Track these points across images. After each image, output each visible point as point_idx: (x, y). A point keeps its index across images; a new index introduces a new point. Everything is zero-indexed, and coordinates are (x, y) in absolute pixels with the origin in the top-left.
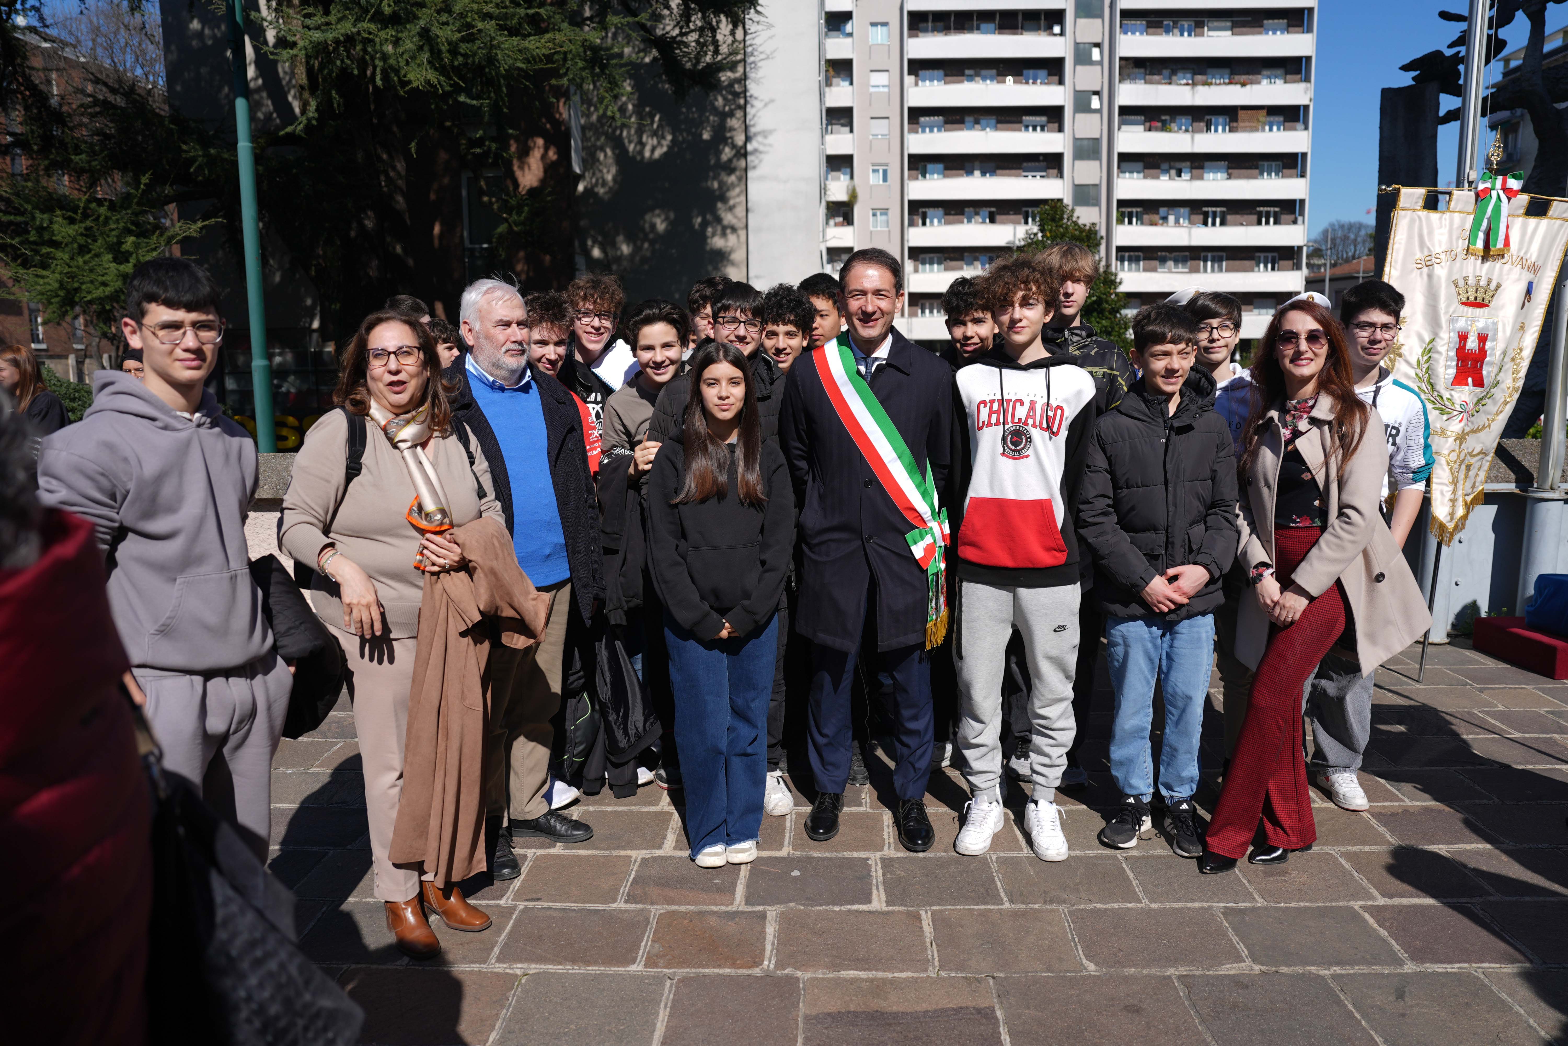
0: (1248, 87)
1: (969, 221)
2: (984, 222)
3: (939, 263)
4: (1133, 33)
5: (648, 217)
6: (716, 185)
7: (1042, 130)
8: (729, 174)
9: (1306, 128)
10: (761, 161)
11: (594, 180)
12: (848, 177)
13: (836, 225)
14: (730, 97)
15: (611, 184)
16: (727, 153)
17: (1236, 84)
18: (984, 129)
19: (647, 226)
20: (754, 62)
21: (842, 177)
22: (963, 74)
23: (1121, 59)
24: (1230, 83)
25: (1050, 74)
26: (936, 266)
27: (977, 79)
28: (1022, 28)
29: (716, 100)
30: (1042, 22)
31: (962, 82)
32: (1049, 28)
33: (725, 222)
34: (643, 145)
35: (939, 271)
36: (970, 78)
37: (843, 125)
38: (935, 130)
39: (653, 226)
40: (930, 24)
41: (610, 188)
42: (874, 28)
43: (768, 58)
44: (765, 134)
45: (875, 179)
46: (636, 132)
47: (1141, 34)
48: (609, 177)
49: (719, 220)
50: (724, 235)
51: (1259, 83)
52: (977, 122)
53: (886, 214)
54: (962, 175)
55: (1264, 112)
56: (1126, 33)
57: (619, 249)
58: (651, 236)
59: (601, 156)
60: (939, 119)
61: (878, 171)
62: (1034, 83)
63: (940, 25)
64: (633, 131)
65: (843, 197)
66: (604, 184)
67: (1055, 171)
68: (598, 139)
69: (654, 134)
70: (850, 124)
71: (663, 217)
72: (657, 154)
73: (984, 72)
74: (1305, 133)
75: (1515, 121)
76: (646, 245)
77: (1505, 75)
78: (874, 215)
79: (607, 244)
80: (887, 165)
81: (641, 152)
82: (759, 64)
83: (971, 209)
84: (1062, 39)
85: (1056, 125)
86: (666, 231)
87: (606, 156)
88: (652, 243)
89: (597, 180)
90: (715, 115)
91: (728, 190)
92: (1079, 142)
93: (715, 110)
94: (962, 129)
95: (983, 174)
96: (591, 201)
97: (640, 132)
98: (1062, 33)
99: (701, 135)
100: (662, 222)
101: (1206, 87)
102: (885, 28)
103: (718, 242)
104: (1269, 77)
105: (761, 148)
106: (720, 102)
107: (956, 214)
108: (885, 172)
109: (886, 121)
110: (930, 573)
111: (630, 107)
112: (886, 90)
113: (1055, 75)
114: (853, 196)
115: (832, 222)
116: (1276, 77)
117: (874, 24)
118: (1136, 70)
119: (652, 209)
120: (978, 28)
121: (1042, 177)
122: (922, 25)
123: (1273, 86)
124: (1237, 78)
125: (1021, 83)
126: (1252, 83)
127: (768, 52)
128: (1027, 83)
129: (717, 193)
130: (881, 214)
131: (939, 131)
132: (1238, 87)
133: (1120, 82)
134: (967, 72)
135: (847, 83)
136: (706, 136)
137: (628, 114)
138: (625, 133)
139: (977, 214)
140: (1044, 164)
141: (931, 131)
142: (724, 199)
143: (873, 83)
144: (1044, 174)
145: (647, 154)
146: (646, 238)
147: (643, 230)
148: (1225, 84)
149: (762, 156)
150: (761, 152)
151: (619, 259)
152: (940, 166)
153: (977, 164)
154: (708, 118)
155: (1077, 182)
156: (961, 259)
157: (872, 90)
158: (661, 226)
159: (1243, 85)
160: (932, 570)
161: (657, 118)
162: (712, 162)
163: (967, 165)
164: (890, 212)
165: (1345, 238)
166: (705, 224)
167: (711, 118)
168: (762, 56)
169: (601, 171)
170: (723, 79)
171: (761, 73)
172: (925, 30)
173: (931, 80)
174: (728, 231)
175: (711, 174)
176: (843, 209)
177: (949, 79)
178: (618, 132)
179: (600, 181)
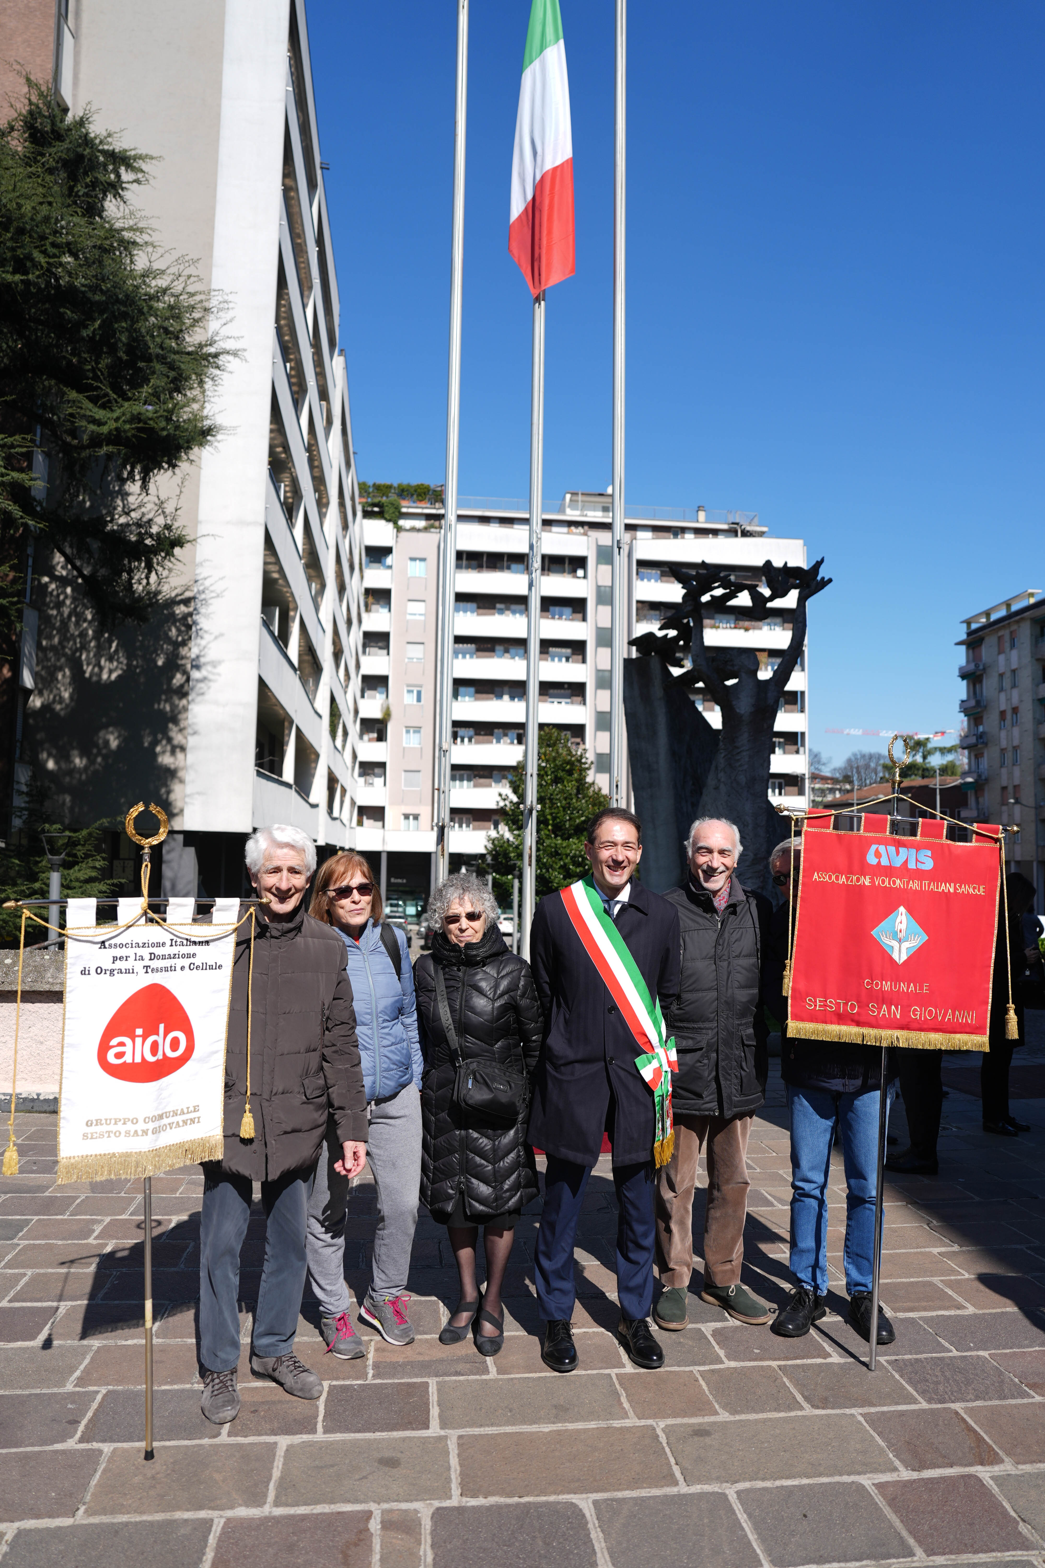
0: (751, 632)
1: (498, 741)
2: (512, 743)
3: (469, 780)
4: (649, 580)
5: (102, 734)
6: (168, 708)
7: (567, 660)
8: (180, 698)
9: (803, 670)
10: (209, 688)
11: (51, 697)
12: (384, 696)
13: (370, 740)
14: (183, 628)
15: (67, 701)
16: (178, 679)
17: (740, 628)
18: (513, 658)
19: (101, 741)
20: (204, 599)
21: (378, 695)
22: (494, 608)
23: (638, 602)
24: (735, 628)
25: (574, 612)
26: (465, 782)
27: (507, 612)
28: (549, 570)
29: (170, 630)
30: (567, 565)
31: (494, 614)
32: (573, 571)
33: (175, 742)
34: (101, 669)
35: (468, 787)
36: (501, 612)
37: (380, 648)
38: (468, 656)
39: (107, 742)
41: (67, 706)
42: (413, 563)
43: (218, 596)
44: (214, 664)
45: (410, 699)
46: (95, 656)
47: (656, 581)
48: (66, 695)
49: (169, 740)
50: (173, 753)
51: (761, 629)
52: (507, 651)
53: (419, 732)
54: (492, 699)
55: (766, 654)
56: (642, 579)
57: (73, 762)
58: (104, 751)
59: (60, 677)
60: (472, 647)
61: (412, 691)
62: (560, 618)
63: (474, 563)
64: (92, 654)
65: (377, 714)
66: (61, 700)
67: (579, 699)
68: (58, 660)
69: (110, 659)
70: (387, 647)
71: (116, 734)
72: (114, 676)
73: (513, 607)
74: (802, 673)
75: (978, 673)
76: (99, 760)
77: (969, 634)
78: (408, 732)
79: (63, 756)
80: (421, 686)
81: (99, 675)
82: (210, 601)
83: (501, 731)
84: (584, 581)
85: (580, 657)
86: (119, 747)
87: (64, 676)
88: (105, 757)
89: (55, 697)
90: (169, 644)
91: (180, 713)
92: (601, 674)
93: (169, 640)
94: (492, 657)
95: (512, 698)
96: (48, 715)
97: (98, 656)
98: (585, 577)
99: (155, 662)
100: (115, 739)
101: (714, 630)
102: (423, 563)
103: (166, 759)
104: (769, 624)
105: (211, 677)
106: (174, 632)
107: (485, 735)
108: (419, 693)
109: (421, 646)
110: (656, 1094)
111: (90, 632)
112: (422, 618)
113: (579, 612)
114: (387, 714)
115: (366, 737)
116: (775, 625)
117: (413, 559)
118: (652, 612)
119: (106, 726)
120: (509, 568)
121: (567, 703)
123: (772, 632)
124: (741, 623)
125: (548, 618)
126: (754, 628)
127: (219, 592)
128: (553, 618)
129: (169, 715)
130: (415, 732)
131: (471, 657)
132: (742, 631)
133: (637, 621)
134: (498, 606)
135: (386, 610)
136: (160, 663)
137: (88, 639)
138: (84, 657)
139: (506, 735)
140: (569, 692)
141: (464, 657)
142: (175, 720)
143: (409, 611)
144: (568, 700)
145: (105, 676)
146: (99, 753)
147: (96, 745)
148: (731, 628)
149: (211, 684)
150: (210, 680)
151: (71, 772)
152: (472, 690)
153: (506, 689)
154: (162, 647)
155: (599, 709)
156: (490, 776)
157: (409, 617)
158: (114, 743)
159: (747, 629)
160: (658, 1092)
161: (114, 645)
162: (165, 687)
163: (497, 689)
164: (422, 730)
165: (867, 766)
166: (156, 743)
167: (165, 646)
168: (213, 595)
169: (59, 689)
170: (177, 612)
171: (211, 609)
173: (465, 611)
174: (178, 750)
175: (163, 697)
176: (377, 726)
177: (481, 611)
178: (78, 654)
179: (57, 698)
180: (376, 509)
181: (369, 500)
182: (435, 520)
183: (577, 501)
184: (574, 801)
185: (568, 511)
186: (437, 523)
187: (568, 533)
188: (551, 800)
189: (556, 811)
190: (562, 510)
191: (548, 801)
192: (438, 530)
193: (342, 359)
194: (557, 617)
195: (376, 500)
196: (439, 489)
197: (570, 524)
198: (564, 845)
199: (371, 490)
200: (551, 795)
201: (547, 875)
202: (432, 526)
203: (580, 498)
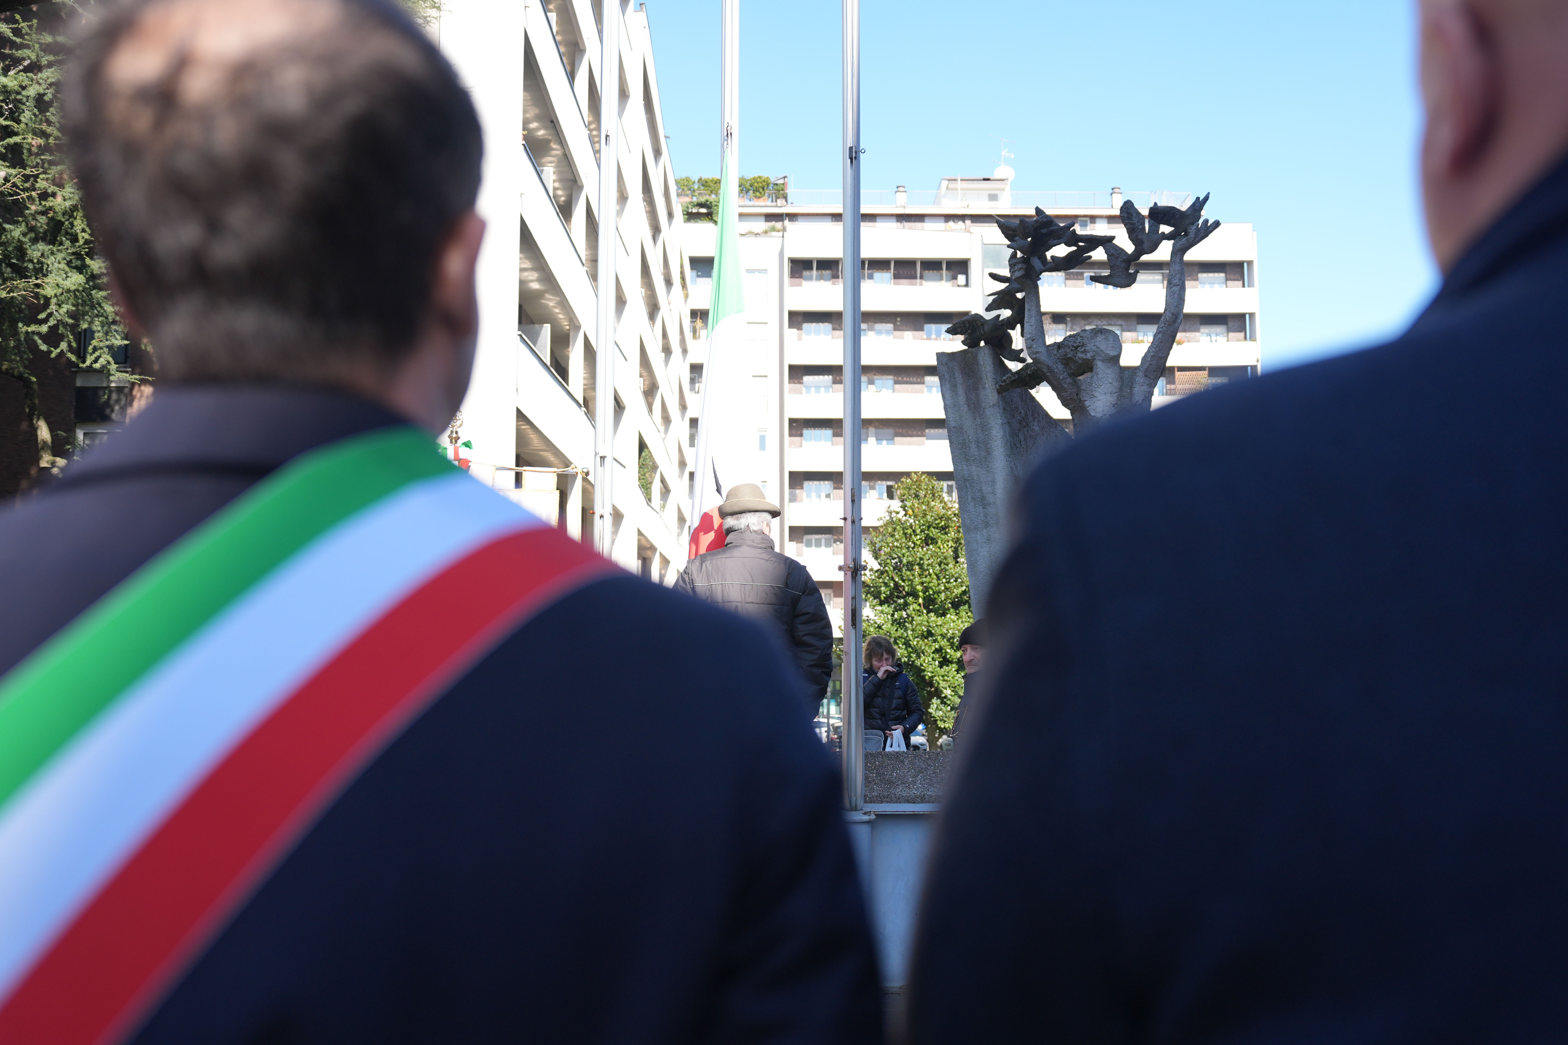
2: (881, 497)
3: (827, 546)
18: (879, 390)
27: (871, 333)
28: (921, 278)
30: (944, 271)
32: (953, 278)
38: (822, 389)
40: (814, 272)
42: (751, 276)
51: (1198, 341)
52: (871, 382)
55: (1205, 373)
60: (827, 378)
62: (937, 339)
63: (828, 273)
73: (878, 326)
80: (763, 429)
84: (966, 290)
95: (879, 441)
98: (967, 285)
102: (761, 276)
104: (1209, 335)
108: (761, 438)
109: (762, 379)
116: (1217, 335)
117: (750, 271)
120: (871, 278)
122: (806, 273)
125: (922, 338)
126: (1189, 341)
128: (929, 338)
131: (827, 391)
141: (817, 391)
152: (828, 432)
153: (871, 430)
172: (810, 278)
173: (817, 334)
177: (837, 333)
180: (703, 210)
181: (695, 199)
182: (777, 221)
183: (957, 189)
184: (951, 566)
185: (945, 201)
186: (779, 225)
187: (946, 230)
188: (921, 566)
189: (927, 579)
190: (936, 201)
191: (917, 567)
192: (781, 234)
193: (642, 15)
194: (934, 336)
195: (702, 199)
196: (781, 181)
197: (948, 218)
198: (939, 623)
199: (696, 186)
200: (921, 559)
201: (918, 663)
202: (773, 229)
203: (959, 184)
